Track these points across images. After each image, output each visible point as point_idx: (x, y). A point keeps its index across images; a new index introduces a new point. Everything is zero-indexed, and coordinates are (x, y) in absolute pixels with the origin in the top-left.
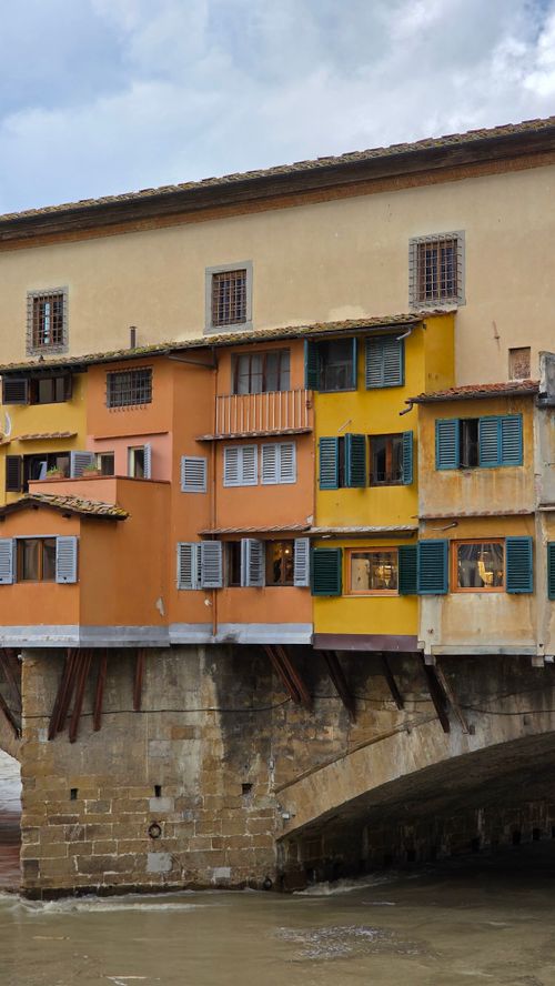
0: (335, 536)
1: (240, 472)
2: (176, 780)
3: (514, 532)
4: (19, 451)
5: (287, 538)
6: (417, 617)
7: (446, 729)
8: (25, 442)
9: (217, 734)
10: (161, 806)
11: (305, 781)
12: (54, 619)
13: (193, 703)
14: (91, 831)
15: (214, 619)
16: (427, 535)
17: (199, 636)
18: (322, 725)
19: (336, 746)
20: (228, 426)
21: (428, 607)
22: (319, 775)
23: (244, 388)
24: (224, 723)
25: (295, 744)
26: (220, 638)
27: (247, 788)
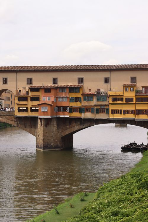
0: (71, 107)
1: (60, 100)
2: (53, 131)
3: (93, 107)
4: (31, 97)
5: (66, 107)
6: (81, 115)
7: (81, 126)
8: (32, 96)
9: (56, 127)
10: (52, 134)
11: (64, 132)
12: (47, 115)
13: (55, 124)
14: (47, 136)
15: (57, 115)
16: (82, 107)
17: (55, 117)
18: (66, 126)
19: (68, 128)
20: (58, 95)
21: (83, 114)
22: (66, 131)
23: (60, 91)
24: (57, 126)
25: (63, 128)
26: (58, 117)
27: (58, 132)
